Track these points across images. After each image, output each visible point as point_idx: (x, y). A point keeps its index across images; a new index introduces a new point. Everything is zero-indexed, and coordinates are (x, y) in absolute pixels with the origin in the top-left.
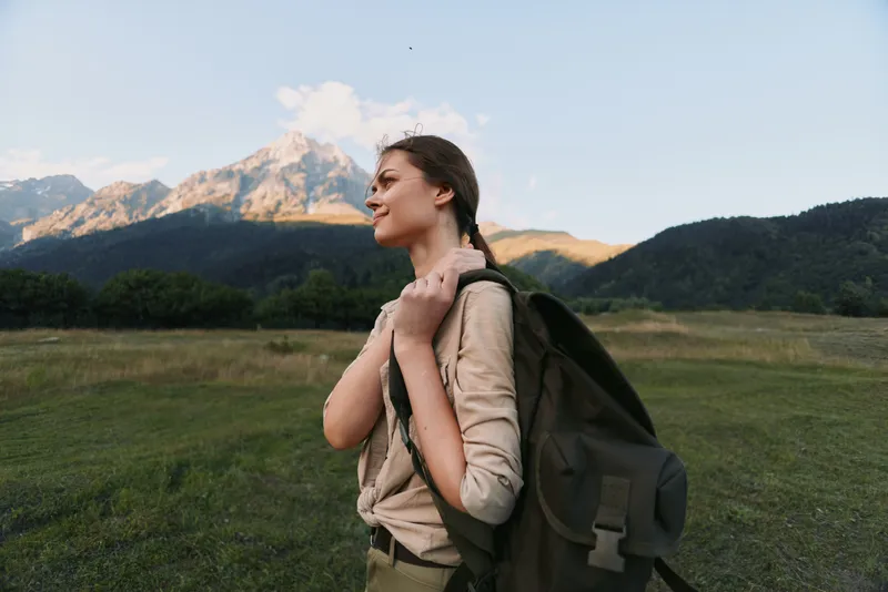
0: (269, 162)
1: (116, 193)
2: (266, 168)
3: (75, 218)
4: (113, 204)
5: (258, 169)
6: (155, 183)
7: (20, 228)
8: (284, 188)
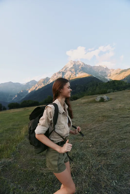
0: (67, 68)
1: (41, 81)
2: (66, 69)
3: (36, 87)
4: (41, 83)
5: (65, 70)
6: (47, 77)
7: (28, 91)
8: (71, 73)
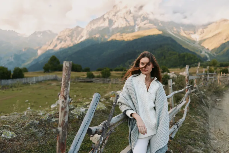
0: (118, 12)
1: (65, 33)
2: (117, 14)
3: (55, 45)
4: (65, 37)
5: (115, 15)
6: (78, 27)
7: (37, 50)
8: (125, 22)
